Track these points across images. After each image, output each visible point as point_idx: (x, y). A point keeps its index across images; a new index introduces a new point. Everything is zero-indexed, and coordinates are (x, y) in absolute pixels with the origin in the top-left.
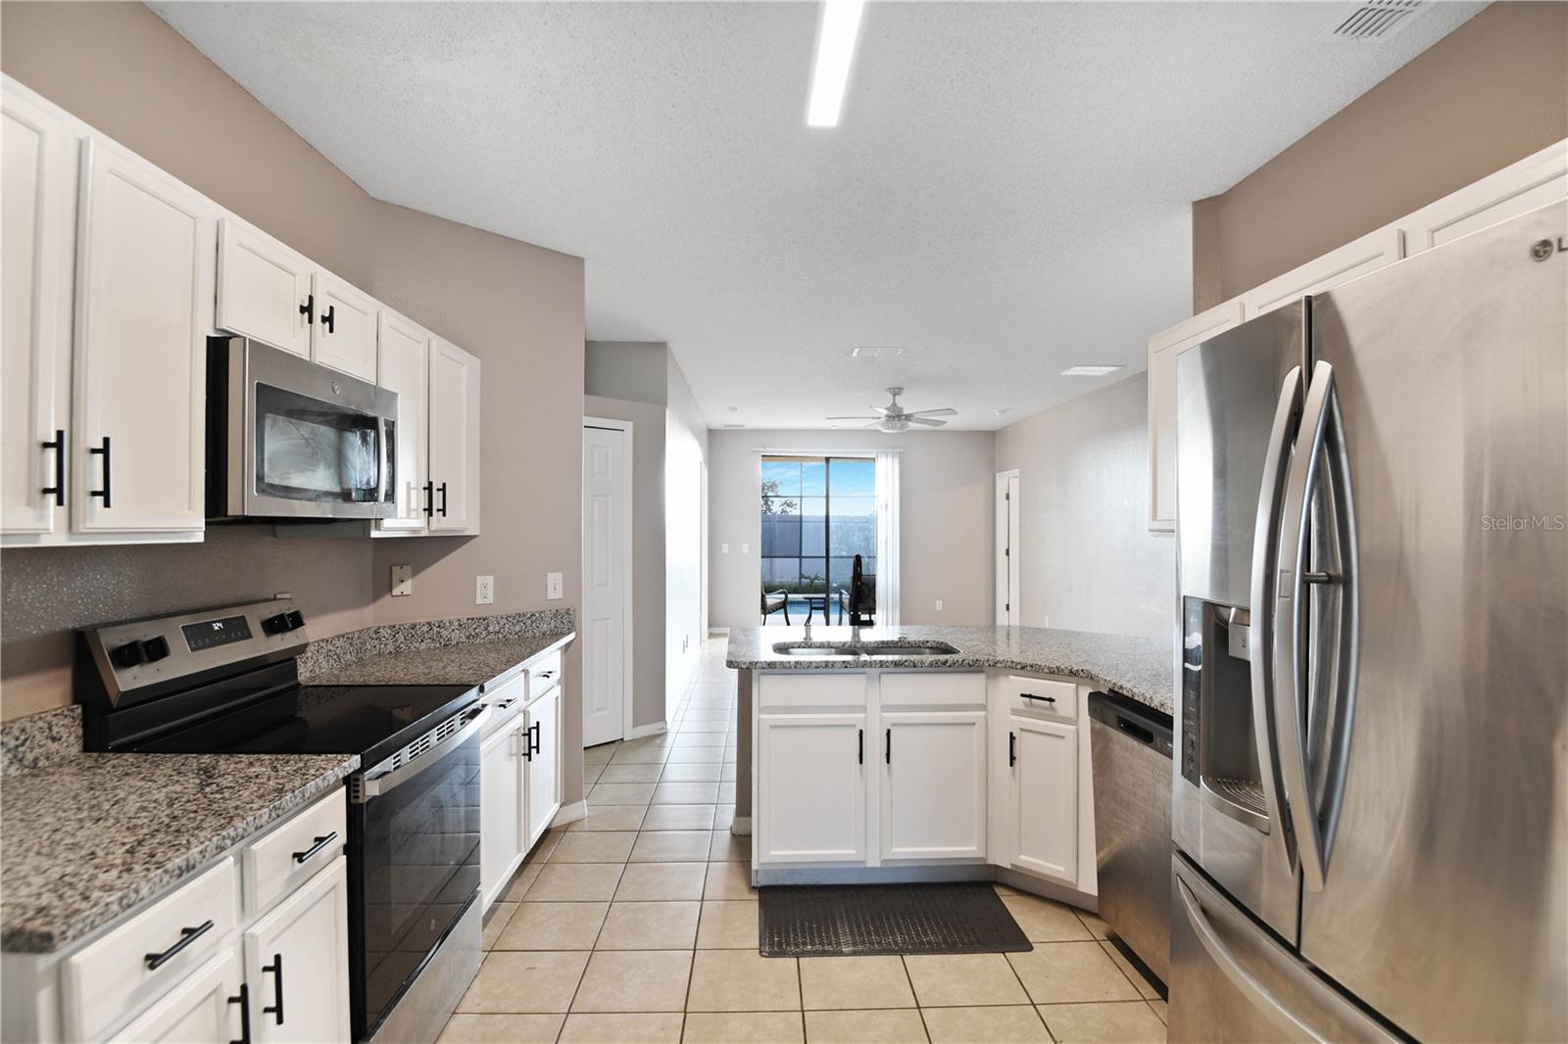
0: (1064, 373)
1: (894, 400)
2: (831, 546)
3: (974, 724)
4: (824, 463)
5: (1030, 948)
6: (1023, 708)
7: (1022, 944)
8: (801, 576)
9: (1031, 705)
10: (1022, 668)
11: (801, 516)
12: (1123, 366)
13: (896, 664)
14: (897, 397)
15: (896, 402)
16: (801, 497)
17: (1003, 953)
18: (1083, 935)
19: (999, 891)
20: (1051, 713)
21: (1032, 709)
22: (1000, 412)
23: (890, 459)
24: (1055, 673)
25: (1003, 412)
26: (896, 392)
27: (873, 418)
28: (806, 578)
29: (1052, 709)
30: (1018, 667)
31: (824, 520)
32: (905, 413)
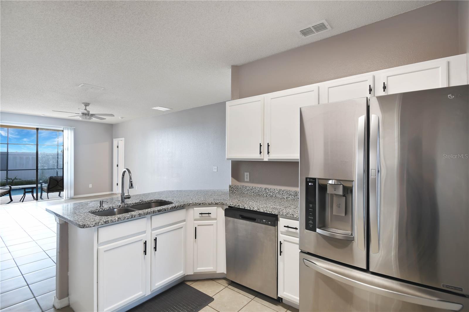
0: (154, 108)
1: (86, 108)
2: (39, 165)
3: (182, 227)
4: (36, 131)
5: (213, 299)
6: (199, 218)
7: (210, 299)
8: (7, 178)
9: (202, 216)
10: (199, 205)
11: (8, 152)
12: (172, 109)
13: (159, 211)
14: (87, 107)
15: (87, 108)
16: (8, 144)
17: (207, 305)
18: (222, 287)
19: (188, 283)
20: (210, 218)
21: (203, 218)
22: (121, 118)
23: (70, 131)
24: (210, 205)
25: (122, 118)
26: (87, 105)
27: (76, 113)
28: (9, 179)
29: (209, 216)
30: (198, 204)
31: (36, 154)
32: (90, 113)
